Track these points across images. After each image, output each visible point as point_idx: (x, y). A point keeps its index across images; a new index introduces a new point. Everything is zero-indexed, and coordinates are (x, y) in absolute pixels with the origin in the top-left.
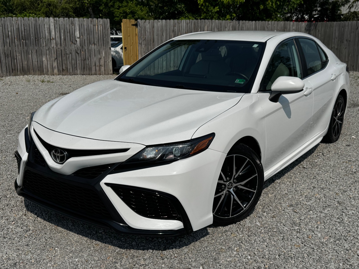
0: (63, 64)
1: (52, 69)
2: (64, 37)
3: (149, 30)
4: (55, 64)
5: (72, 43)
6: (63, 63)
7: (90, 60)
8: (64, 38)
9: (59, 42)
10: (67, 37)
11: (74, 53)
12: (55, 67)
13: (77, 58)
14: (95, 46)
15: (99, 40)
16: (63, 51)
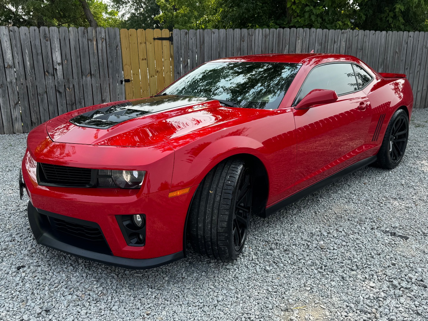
0: (32, 113)
1: (11, 122)
2: (32, 62)
3: (194, 48)
4: (17, 113)
5: (47, 73)
6: (32, 111)
7: (83, 104)
8: (32, 65)
9: (23, 73)
10: (38, 62)
11: (52, 92)
12: (16, 118)
13: (58, 101)
14: (93, 79)
15: (100, 67)
16: (30, 88)
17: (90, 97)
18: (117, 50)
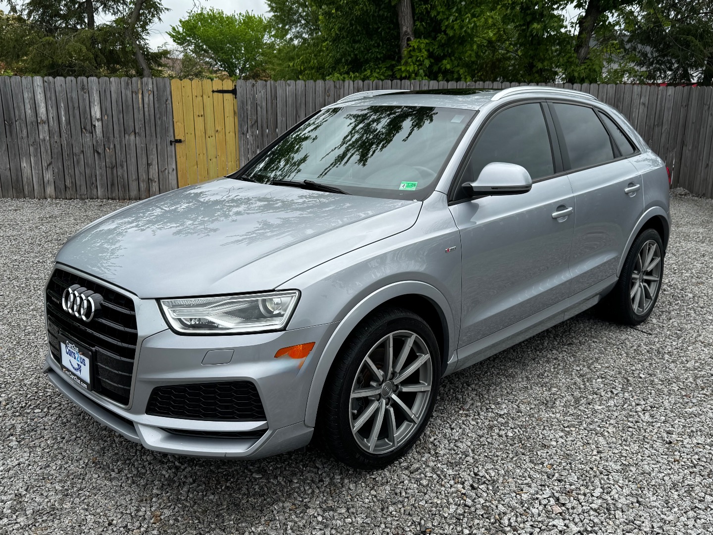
0: (67, 177)
1: (42, 185)
2: (68, 117)
4: (48, 176)
5: (84, 130)
6: (66, 174)
7: (125, 168)
8: (68, 121)
9: (57, 129)
10: (74, 117)
11: (89, 152)
12: (49, 181)
13: (97, 163)
14: (137, 138)
15: (146, 124)
16: (64, 147)
17: (134, 160)
18: (166, 104)
